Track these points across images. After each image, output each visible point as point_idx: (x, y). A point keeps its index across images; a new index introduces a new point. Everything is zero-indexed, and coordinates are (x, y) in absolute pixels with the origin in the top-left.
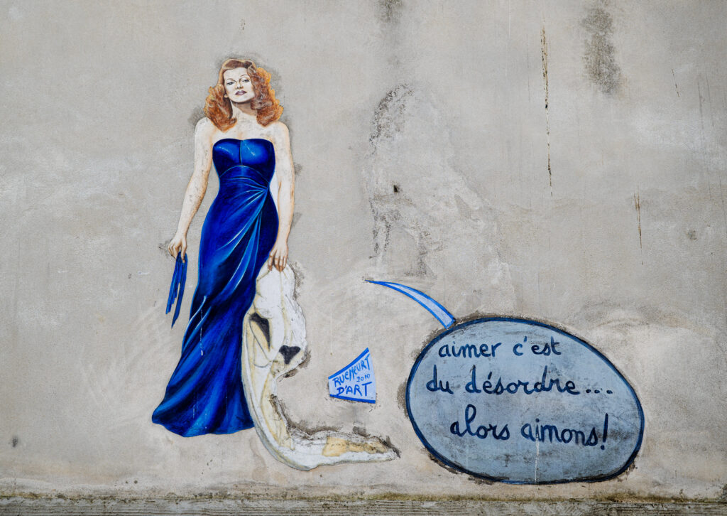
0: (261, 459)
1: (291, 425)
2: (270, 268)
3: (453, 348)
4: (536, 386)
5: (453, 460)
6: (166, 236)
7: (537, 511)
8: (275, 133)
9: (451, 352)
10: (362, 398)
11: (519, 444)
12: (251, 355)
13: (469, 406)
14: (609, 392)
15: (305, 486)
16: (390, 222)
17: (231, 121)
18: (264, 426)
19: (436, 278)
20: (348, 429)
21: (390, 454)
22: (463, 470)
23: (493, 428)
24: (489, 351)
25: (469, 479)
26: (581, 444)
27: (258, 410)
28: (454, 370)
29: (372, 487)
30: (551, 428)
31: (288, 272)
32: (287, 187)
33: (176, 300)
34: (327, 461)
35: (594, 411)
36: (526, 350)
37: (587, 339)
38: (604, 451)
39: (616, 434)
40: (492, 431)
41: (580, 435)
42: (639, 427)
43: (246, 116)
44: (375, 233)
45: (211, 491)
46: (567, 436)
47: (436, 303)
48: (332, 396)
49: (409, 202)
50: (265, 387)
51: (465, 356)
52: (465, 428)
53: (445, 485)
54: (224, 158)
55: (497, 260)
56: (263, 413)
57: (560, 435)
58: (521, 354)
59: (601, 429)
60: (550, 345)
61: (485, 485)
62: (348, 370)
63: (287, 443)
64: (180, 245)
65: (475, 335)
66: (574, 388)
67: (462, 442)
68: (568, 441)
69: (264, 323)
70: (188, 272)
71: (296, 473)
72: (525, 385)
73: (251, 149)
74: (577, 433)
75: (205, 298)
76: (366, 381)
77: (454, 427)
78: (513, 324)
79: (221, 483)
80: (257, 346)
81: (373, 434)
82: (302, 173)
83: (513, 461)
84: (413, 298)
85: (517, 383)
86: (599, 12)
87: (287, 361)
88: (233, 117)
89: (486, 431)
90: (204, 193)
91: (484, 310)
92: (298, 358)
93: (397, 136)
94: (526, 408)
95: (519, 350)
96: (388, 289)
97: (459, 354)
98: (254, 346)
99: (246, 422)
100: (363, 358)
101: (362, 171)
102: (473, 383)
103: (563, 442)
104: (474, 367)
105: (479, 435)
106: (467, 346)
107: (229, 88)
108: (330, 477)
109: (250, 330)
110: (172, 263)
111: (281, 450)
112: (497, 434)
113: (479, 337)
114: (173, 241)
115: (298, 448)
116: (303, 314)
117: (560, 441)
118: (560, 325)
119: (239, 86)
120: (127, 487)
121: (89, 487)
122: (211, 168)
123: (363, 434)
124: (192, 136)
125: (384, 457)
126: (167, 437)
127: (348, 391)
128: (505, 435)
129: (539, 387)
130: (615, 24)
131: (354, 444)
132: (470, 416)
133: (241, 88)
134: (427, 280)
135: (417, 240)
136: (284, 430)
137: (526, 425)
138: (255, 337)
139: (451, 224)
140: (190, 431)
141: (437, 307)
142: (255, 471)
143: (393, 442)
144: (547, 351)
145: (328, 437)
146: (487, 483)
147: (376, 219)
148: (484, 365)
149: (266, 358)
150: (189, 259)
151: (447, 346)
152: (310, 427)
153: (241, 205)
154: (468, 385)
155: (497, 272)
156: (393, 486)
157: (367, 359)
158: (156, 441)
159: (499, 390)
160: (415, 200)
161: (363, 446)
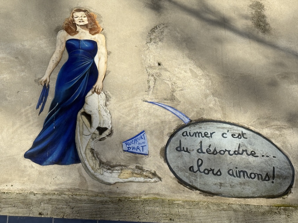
0: (84, 177)
1: (101, 163)
2: (93, 93)
3: (190, 133)
4: (235, 152)
5: (191, 184)
6: (39, 76)
8: (99, 38)
9: (188, 134)
10: (140, 152)
11: (227, 178)
12: (81, 130)
13: (199, 159)
14: (274, 157)
15: (108, 192)
16: (156, 77)
17: (76, 32)
18: (86, 162)
19: (180, 102)
20: (133, 166)
21: (155, 179)
23: (213, 170)
24: (209, 135)
25: (200, 193)
26: (260, 180)
27: (84, 155)
28: (190, 143)
29: (146, 195)
30: (244, 172)
31: (103, 95)
32: (103, 60)
33: (42, 104)
34: (121, 180)
35: (267, 165)
36: (229, 135)
37: (260, 132)
38: (274, 184)
39: (279, 177)
40: (212, 171)
41: (260, 176)
42: (292, 173)
43: (83, 30)
44: (148, 81)
45: (54, 192)
46: (253, 176)
47: (180, 112)
48: (125, 151)
49: (166, 70)
50: (88, 144)
51: (196, 136)
52: (197, 169)
53: (187, 196)
54: (71, 46)
55: (212, 96)
56: (86, 156)
57: (249, 175)
58: (226, 137)
59: (271, 173)
60: (241, 134)
61: (209, 197)
62: (133, 139)
63: (99, 171)
65: (201, 127)
66: (255, 154)
67: (196, 176)
68: (254, 178)
69: (89, 117)
70: (49, 92)
71: (103, 185)
72: (229, 151)
73: (86, 43)
74: (258, 175)
75: (58, 103)
76: (143, 145)
77: (191, 169)
78: (221, 124)
79: (61, 188)
80: (84, 126)
81: (146, 169)
82: (111, 55)
83: (224, 186)
84: (168, 110)
85: (224, 150)
86: (258, 2)
88: (77, 30)
89: (209, 171)
90: (60, 60)
91: (205, 117)
92: (107, 133)
93: (160, 43)
94: (230, 162)
95: (225, 135)
96: (155, 105)
97: (193, 135)
98: (82, 126)
99: (77, 160)
100: (142, 135)
101: (142, 56)
102: (201, 148)
103: (251, 179)
104: (201, 142)
105: (205, 173)
106: (197, 132)
107: (76, 19)
109: (81, 119)
110: (41, 88)
111: (96, 174)
112: (215, 173)
113: (203, 129)
114: (42, 79)
115: (105, 174)
116: (109, 113)
117: (249, 178)
118: (246, 126)
119: (80, 18)
120: (6, 188)
122: (65, 49)
123: (141, 169)
124: (56, 37)
125: (153, 180)
126: (32, 165)
127: (133, 149)
128: (219, 173)
129: (236, 153)
130: (265, 7)
131: (136, 174)
132: (200, 163)
133: (81, 19)
134: (175, 103)
135: (170, 86)
136: (98, 165)
137: (230, 170)
138: (83, 122)
139: (188, 80)
140: (45, 163)
141: (181, 114)
142: (80, 183)
143: (157, 173)
144: (240, 137)
145: (122, 169)
146: (210, 196)
147: (149, 75)
148: (206, 142)
149: (89, 131)
150: (50, 87)
151: (186, 132)
152: (112, 164)
153: (79, 65)
154: (198, 149)
155: (212, 102)
156: (158, 194)
157: (143, 135)
158: (25, 167)
159: (215, 152)
160: (169, 69)
161: (141, 175)
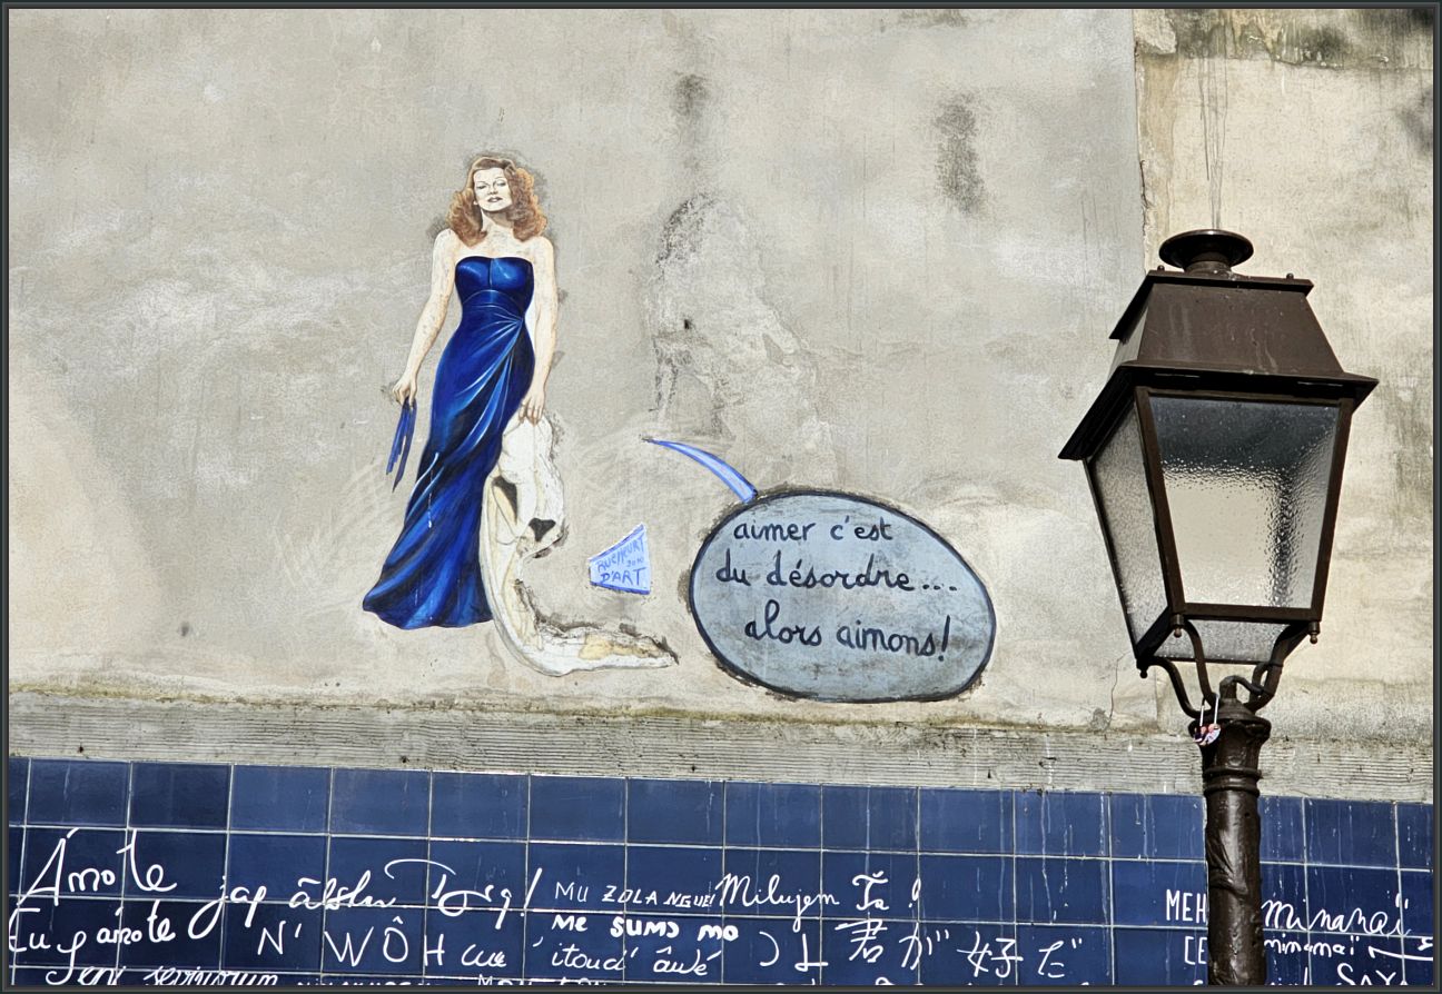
0: (500, 659)
1: (540, 618)
2: (521, 419)
3: (753, 527)
4: (858, 578)
5: (746, 669)
6: (391, 376)
7: (851, 736)
8: (537, 251)
9: (749, 533)
10: (631, 587)
11: (833, 651)
12: (493, 529)
13: (771, 601)
14: (952, 589)
15: (555, 696)
16: (678, 365)
17: (481, 235)
18: (505, 618)
19: (734, 438)
20: (613, 625)
21: (667, 659)
22: (758, 682)
23: (801, 631)
24: (800, 533)
25: (767, 694)
26: (913, 654)
27: (499, 598)
28: (753, 556)
29: (641, 700)
30: (875, 633)
31: (544, 426)
32: (548, 319)
33: (400, 457)
34: (584, 665)
35: (931, 611)
36: (848, 532)
37: (926, 521)
38: (942, 663)
39: (959, 643)
40: (798, 634)
41: (912, 643)
42: (989, 633)
43: (499, 228)
44: (658, 379)
45: (433, 699)
46: (895, 642)
47: (733, 470)
48: (595, 584)
49: (703, 341)
50: (508, 568)
51: (767, 538)
52: (764, 629)
53: (735, 700)
54: (469, 280)
55: (814, 418)
56: (504, 601)
57: (886, 642)
58: (841, 537)
59: (939, 636)
60: (879, 527)
61: (787, 702)
62: (615, 552)
63: (534, 640)
64: (409, 389)
65: (781, 512)
66: (907, 582)
67: (760, 647)
68: (897, 650)
69: (510, 490)
70: (417, 422)
71: (544, 679)
72: (845, 577)
73: (505, 269)
74: (908, 639)
75: (437, 455)
76: (638, 566)
77: (750, 628)
78: (831, 499)
79: (447, 689)
80: (500, 518)
81: (644, 633)
82: (568, 301)
83: (825, 673)
84: (702, 463)
85: (834, 574)
86: (959, 109)
87: (538, 539)
88: (483, 229)
89: (792, 633)
90: (442, 324)
91: (794, 481)
92: (552, 534)
93: (692, 258)
94: (844, 607)
95: (837, 532)
96: (672, 450)
97: (760, 536)
98: (496, 517)
100: (635, 538)
101: (644, 300)
102: (777, 572)
103: (890, 651)
104: (779, 553)
105: (781, 639)
106: (772, 526)
107: (480, 193)
108: (588, 686)
109: (492, 497)
110: (397, 411)
111: (526, 649)
112: (806, 638)
113: (786, 514)
114: (399, 383)
115: (548, 647)
116: (560, 478)
117: (887, 649)
118: (893, 502)
119: (493, 189)
120: (326, 691)
121: (276, 690)
122: (452, 292)
123: (633, 633)
124: (431, 252)
125: (658, 662)
126: (381, 629)
127: (615, 577)
128: (815, 639)
129: (862, 580)
130: (978, 125)
131: (620, 645)
132: (771, 614)
133: (495, 193)
134: (722, 441)
135: (712, 389)
136: (531, 625)
137: (844, 628)
138: (498, 506)
139: (756, 371)
140: (410, 623)
141: (734, 476)
142: (491, 675)
143: (670, 644)
144: (874, 535)
145: (587, 635)
146: (789, 699)
147: (660, 361)
148: (791, 552)
149: (512, 532)
150: (418, 405)
151: (745, 525)
152: (564, 622)
153: (487, 339)
154: (771, 575)
155: (814, 434)
156: (667, 699)
157: (640, 538)
158: (366, 633)
159: (810, 582)
160: (711, 339)
161: (631, 647)
